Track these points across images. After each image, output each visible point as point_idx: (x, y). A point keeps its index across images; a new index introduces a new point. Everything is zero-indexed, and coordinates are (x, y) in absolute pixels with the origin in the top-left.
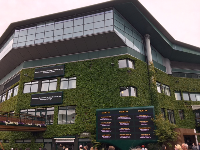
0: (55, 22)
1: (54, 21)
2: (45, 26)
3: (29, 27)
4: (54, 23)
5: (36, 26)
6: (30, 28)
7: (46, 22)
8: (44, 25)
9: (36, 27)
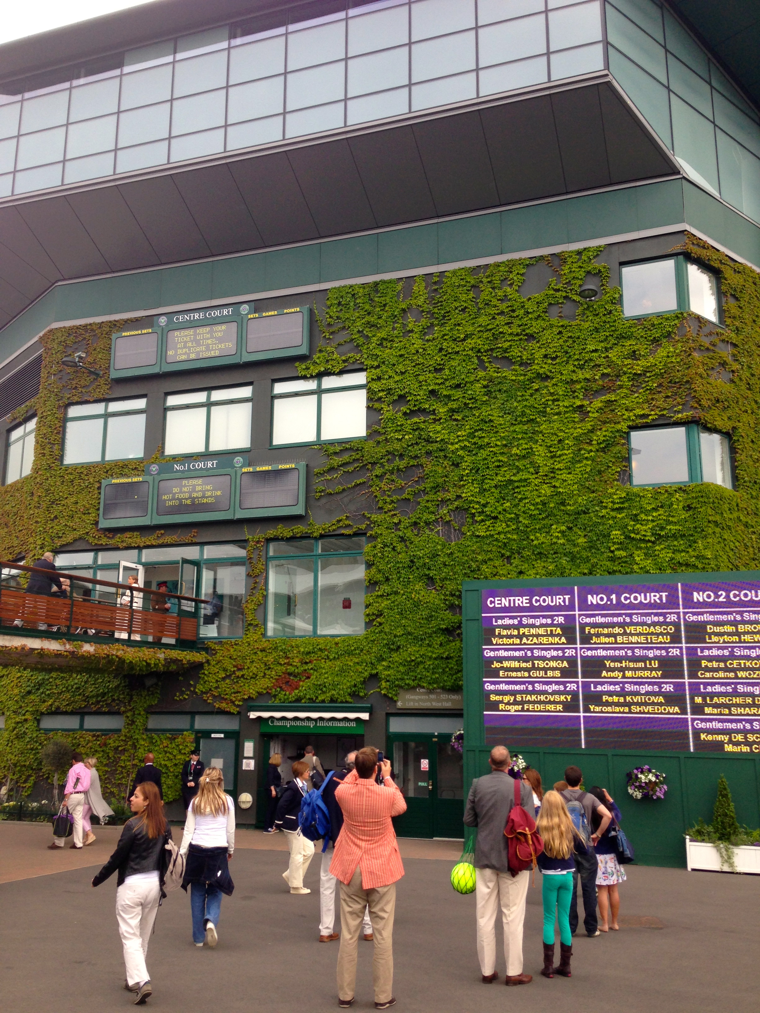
0: (233, 36)
1: (226, 32)
2: (174, 62)
3: (78, 77)
4: (224, 45)
5: (120, 65)
6: (82, 81)
7: (176, 40)
8: (170, 59)
9: (117, 72)
